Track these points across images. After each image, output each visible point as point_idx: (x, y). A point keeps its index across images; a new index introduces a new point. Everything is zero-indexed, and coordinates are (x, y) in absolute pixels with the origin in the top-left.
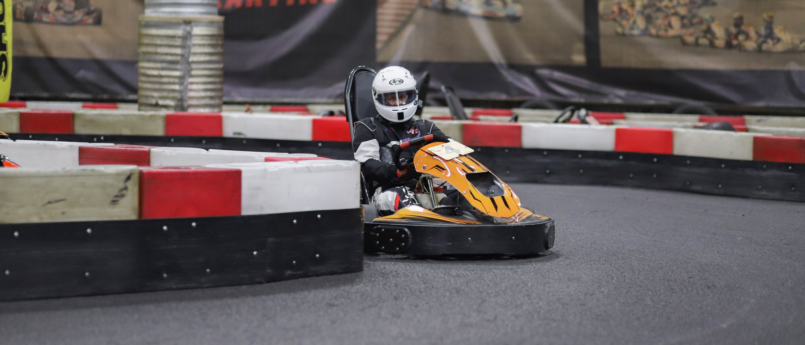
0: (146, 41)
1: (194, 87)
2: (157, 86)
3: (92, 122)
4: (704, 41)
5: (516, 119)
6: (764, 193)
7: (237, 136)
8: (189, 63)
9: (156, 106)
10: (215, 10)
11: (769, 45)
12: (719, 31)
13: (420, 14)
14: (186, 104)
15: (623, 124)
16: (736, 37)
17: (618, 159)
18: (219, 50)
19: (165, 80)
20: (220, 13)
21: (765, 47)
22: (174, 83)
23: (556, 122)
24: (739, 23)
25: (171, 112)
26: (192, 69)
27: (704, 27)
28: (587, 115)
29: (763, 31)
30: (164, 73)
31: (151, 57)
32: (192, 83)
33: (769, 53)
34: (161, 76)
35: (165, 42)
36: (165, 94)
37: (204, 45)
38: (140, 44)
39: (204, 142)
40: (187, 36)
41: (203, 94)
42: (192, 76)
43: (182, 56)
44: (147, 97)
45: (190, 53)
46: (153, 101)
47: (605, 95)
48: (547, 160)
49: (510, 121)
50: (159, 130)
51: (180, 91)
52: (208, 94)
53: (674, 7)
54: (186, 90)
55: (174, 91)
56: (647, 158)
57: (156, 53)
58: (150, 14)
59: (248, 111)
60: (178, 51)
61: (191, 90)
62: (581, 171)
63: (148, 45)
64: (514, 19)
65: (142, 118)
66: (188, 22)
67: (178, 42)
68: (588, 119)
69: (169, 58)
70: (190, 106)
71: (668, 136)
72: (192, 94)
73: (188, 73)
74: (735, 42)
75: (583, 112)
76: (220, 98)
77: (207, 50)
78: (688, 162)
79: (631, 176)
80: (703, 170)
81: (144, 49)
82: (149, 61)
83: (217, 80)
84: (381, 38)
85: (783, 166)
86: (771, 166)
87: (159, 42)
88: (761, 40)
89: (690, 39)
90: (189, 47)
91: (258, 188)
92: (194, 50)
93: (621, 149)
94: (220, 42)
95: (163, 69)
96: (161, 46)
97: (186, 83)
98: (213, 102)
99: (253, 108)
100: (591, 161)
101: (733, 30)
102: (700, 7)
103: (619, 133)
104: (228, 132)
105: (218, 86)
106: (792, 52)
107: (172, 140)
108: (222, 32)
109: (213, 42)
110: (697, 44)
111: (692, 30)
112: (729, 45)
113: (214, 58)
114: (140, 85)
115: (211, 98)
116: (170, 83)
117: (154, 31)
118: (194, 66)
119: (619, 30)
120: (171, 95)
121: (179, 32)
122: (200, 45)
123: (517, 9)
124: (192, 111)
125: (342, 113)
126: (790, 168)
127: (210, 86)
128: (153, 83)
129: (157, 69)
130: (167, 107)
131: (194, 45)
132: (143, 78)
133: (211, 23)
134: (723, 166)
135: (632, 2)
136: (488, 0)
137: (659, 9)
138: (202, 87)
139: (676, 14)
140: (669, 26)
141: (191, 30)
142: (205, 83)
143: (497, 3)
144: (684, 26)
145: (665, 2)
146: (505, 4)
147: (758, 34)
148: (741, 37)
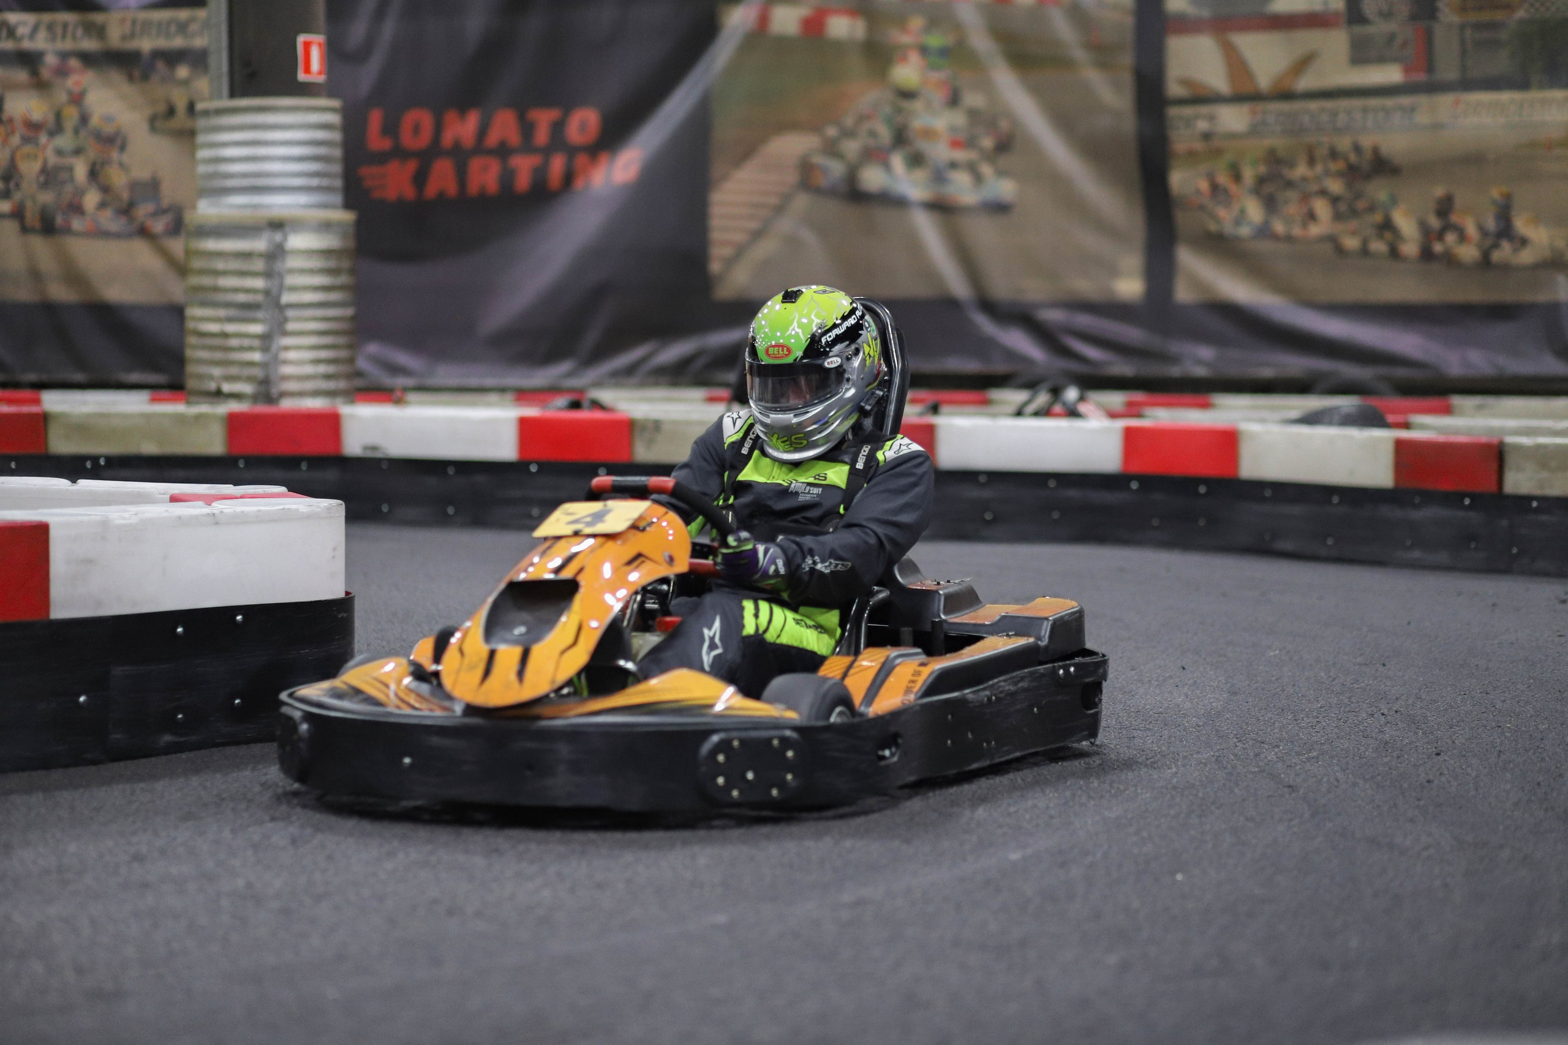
0: (197, 264)
1: (292, 355)
2: (218, 355)
3: (82, 427)
4: (1378, 246)
5: (935, 409)
6: (1416, 554)
7: (370, 454)
8: (281, 308)
9: (218, 395)
10: (338, 199)
12: (1407, 225)
14: (274, 391)
16: (1440, 236)
17: (1128, 488)
18: (343, 279)
19: (234, 342)
20: (348, 205)
21: (1496, 256)
22: (251, 349)
23: (1019, 413)
24: (1445, 207)
25: (243, 407)
26: (286, 320)
27: (1378, 218)
28: (1082, 399)
29: (1491, 224)
30: (230, 328)
31: (207, 296)
32: (287, 348)
33: (1506, 268)
34: (225, 335)
35: (234, 265)
36: (234, 371)
37: (311, 271)
38: (188, 271)
39: (304, 466)
40: (277, 253)
41: (309, 369)
42: (286, 333)
43: (267, 292)
44: (201, 377)
45: (281, 288)
46: (212, 386)
47: (1173, 360)
48: (987, 494)
49: (921, 414)
50: (214, 443)
51: (264, 365)
52: (322, 369)
53: (1318, 179)
54: (277, 361)
55: (251, 364)
56: (1185, 485)
57: (216, 289)
58: (206, 210)
59: (399, 401)
60: (259, 283)
61: (285, 362)
62: (1056, 515)
63: (201, 272)
64: (999, 208)
65: (180, 418)
66: (277, 225)
67: (259, 265)
68: (1082, 408)
69: (242, 298)
70: (283, 394)
71: (1229, 440)
72: (287, 370)
73: (279, 328)
75: (1071, 394)
76: (349, 377)
77: (319, 279)
78: (1268, 493)
79: (1155, 522)
80: (1296, 510)
81: (194, 281)
82: (204, 304)
83: (341, 340)
84: (721, 252)
85: (1452, 499)
86: (1429, 497)
87: (220, 265)
88: (1489, 242)
89: (1351, 242)
90: (281, 276)
91: (89, 561)
92: (290, 280)
93: (1136, 468)
94: (346, 264)
95: (230, 320)
96: (225, 273)
97: (274, 347)
98: (331, 385)
99: (411, 397)
100: (1073, 493)
102: (1368, 177)
103: (1133, 437)
104: (353, 444)
105: (343, 354)
106: (1552, 264)
107: (241, 464)
108: (351, 244)
109: (332, 264)
110: (1363, 252)
111: (1354, 224)
112: (1427, 255)
113: (334, 296)
114: (189, 353)
115: (328, 377)
116: (242, 349)
117: (211, 244)
118: (290, 313)
119: (1211, 226)
120: (246, 372)
121: (260, 244)
122: (302, 271)
123: (1005, 189)
124: (287, 405)
125: (596, 405)
126: (1467, 501)
127: (324, 354)
128: (212, 348)
129: (218, 320)
130: (237, 396)
131: (291, 271)
132: (192, 340)
133: (326, 226)
134: (1336, 499)
135: (1235, 173)
136: (942, 174)
137: (1288, 184)
138: (307, 354)
139: (1323, 193)
140: (1310, 216)
141: (285, 240)
142: (314, 347)
143: (961, 179)
144: (1338, 216)
145: (1300, 171)
146: (978, 179)
147: (1482, 229)
148: (1450, 238)
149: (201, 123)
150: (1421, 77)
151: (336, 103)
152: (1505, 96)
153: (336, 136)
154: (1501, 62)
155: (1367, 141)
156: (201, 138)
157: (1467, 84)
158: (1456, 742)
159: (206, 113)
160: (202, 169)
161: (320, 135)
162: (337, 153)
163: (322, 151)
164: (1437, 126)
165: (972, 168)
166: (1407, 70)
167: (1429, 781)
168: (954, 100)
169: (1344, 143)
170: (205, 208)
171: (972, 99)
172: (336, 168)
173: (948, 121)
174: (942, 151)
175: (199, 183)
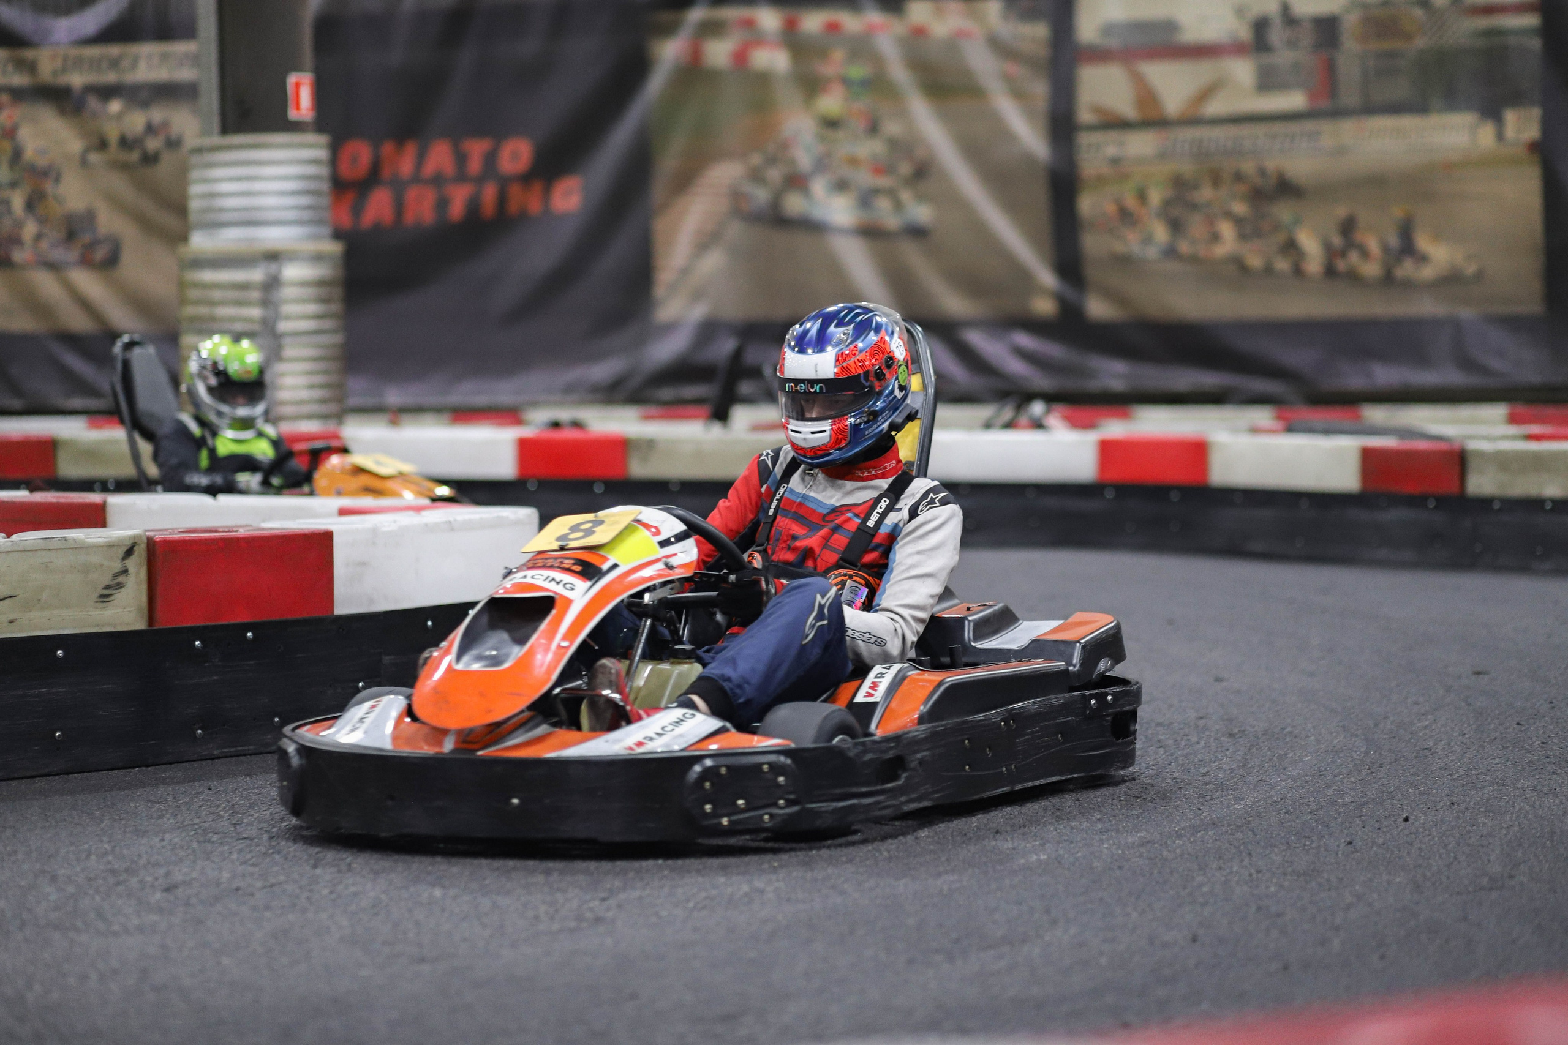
0: (193, 294)
3: (90, 453)
4: (1282, 265)
8: (277, 336)
10: (326, 230)
11: (1406, 269)
12: (1310, 244)
13: (735, 230)
15: (1115, 429)
16: (1343, 254)
17: (1104, 497)
18: (336, 307)
20: (338, 235)
21: (1398, 272)
23: (988, 425)
24: (1348, 227)
26: (282, 347)
27: (1281, 238)
28: (1048, 411)
29: (1394, 241)
31: (204, 326)
32: (283, 375)
33: (1409, 283)
35: (230, 295)
37: (302, 301)
38: (183, 301)
40: (272, 284)
41: (304, 394)
42: (281, 359)
43: (264, 321)
45: (277, 317)
47: (1092, 374)
48: (969, 504)
52: (317, 394)
53: (1223, 201)
56: (1157, 492)
57: (213, 319)
59: (394, 423)
60: (255, 312)
61: (281, 387)
62: (1034, 522)
63: (198, 302)
64: (917, 232)
66: (273, 256)
67: (256, 295)
68: (1049, 420)
69: (239, 326)
70: (280, 418)
71: (1198, 450)
72: (283, 395)
74: (1341, 265)
75: (1037, 408)
76: (340, 400)
77: (312, 308)
78: (1237, 499)
79: (1130, 528)
80: (1266, 513)
81: (190, 311)
83: (333, 366)
85: (1416, 501)
86: (1396, 500)
87: (217, 295)
88: (1391, 259)
89: (1255, 262)
90: (277, 305)
92: (288, 309)
93: (1111, 478)
94: (338, 292)
96: (223, 303)
98: (325, 409)
99: (405, 418)
100: (1053, 503)
101: (1337, 241)
102: (1272, 199)
103: (1107, 448)
105: (334, 379)
106: (1451, 280)
108: (340, 274)
109: (323, 291)
110: (1268, 271)
111: (1258, 244)
112: (1330, 272)
113: (328, 324)
115: (322, 401)
117: (208, 276)
119: (1119, 248)
121: (257, 275)
122: (296, 301)
123: (922, 213)
125: (577, 425)
126: (1432, 504)
127: (319, 379)
131: (287, 302)
133: (318, 258)
134: (1304, 504)
135: (1142, 196)
136: (866, 199)
137: (1194, 207)
138: (302, 380)
139: (1228, 215)
140: (1215, 237)
141: (280, 271)
142: (310, 373)
143: (883, 204)
144: (1243, 237)
145: (1206, 193)
146: (898, 205)
147: (1386, 249)
148: (1354, 257)
149: (195, 159)
150: (1324, 104)
151: (323, 139)
152: (1408, 122)
153: (324, 171)
154: (1401, 89)
155: (1272, 164)
156: (195, 174)
157: (1370, 109)
158: (1541, 711)
159: (199, 150)
160: (194, 205)
161: (311, 170)
162: (325, 186)
163: (313, 185)
164: (1341, 151)
165: (891, 193)
166: (1312, 96)
167: (1543, 743)
168: (873, 128)
169: (1248, 167)
170: (200, 242)
171: (892, 128)
172: (325, 201)
173: (869, 149)
174: (865, 178)
175: (193, 217)
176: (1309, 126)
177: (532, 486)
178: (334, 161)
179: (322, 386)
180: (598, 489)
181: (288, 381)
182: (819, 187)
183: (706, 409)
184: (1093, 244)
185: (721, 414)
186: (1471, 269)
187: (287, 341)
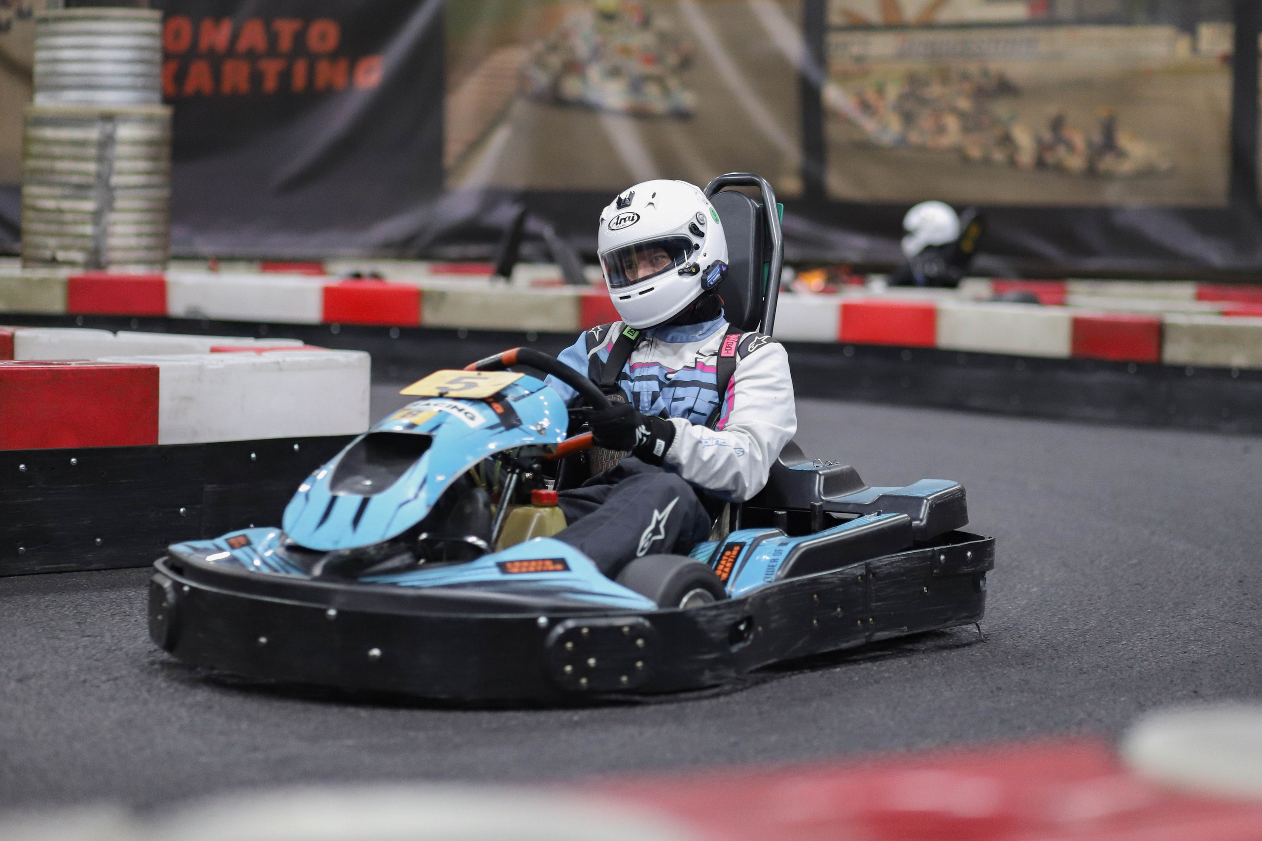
0: (36, 149)
2: (53, 228)
4: (999, 156)
7: (192, 316)
8: (110, 189)
9: (53, 262)
10: (156, 96)
11: (1108, 163)
12: (1024, 138)
13: (520, 109)
14: (103, 259)
16: (1052, 148)
17: (843, 355)
18: (164, 165)
19: (68, 217)
20: (167, 100)
21: (1100, 166)
22: (83, 223)
24: (1057, 124)
25: (78, 273)
26: (114, 199)
27: (998, 132)
29: (1097, 137)
30: (66, 205)
31: (45, 177)
32: (115, 223)
34: (60, 211)
35: (69, 150)
36: (67, 241)
37: (135, 158)
38: (26, 155)
39: (134, 324)
40: (108, 141)
41: (133, 242)
42: (112, 209)
43: (99, 175)
44: (37, 247)
45: (111, 172)
46: (48, 254)
47: (832, 246)
50: (56, 304)
51: (95, 238)
52: (144, 241)
53: (949, 98)
54: (106, 234)
55: (83, 236)
56: (891, 352)
57: (52, 171)
59: (213, 270)
60: (92, 167)
61: (112, 235)
63: (39, 156)
64: (682, 116)
65: (28, 282)
66: (108, 118)
67: (92, 151)
69: (75, 179)
70: (110, 263)
71: (927, 317)
72: (114, 242)
73: (107, 205)
74: (1050, 158)
76: (165, 248)
77: (142, 165)
78: (962, 360)
79: (866, 382)
80: (986, 374)
81: (32, 163)
82: (41, 183)
83: (159, 217)
84: (454, 147)
86: (1102, 365)
87: (57, 150)
88: (1094, 153)
89: (975, 152)
90: (111, 161)
92: (120, 165)
93: (852, 337)
94: (165, 151)
95: (65, 197)
96: (61, 158)
97: (104, 222)
98: (151, 255)
99: (223, 265)
100: (795, 358)
101: (1047, 136)
102: (993, 97)
103: (848, 311)
104: (177, 307)
105: (161, 228)
106: (1147, 174)
107: (79, 319)
108: (168, 135)
109: (153, 151)
110: (987, 161)
111: (978, 136)
112: (1040, 164)
113: (156, 179)
114: (27, 226)
115: (148, 248)
116: (75, 223)
117: (49, 133)
119: (858, 136)
120: (80, 242)
121: (93, 134)
122: (128, 158)
123: (687, 99)
124: (114, 271)
125: (376, 276)
126: (1132, 369)
127: (146, 229)
128: (48, 222)
129: (55, 197)
130: (71, 264)
131: (119, 158)
132: (30, 214)
133: (148, 120)
134: (1019, 366)
135: (880, 91)
136: (636, 85)
137: (923, 102)
138: (131, 229)
139: (954, 110)
140: (941, 130)
141: (114, 131)
142: (138, 223)
143: (652, 92)
144: (966, 130)
145: (935, 90)
146: (666, 91)
147: (1090, 145)
148: (1061, 151)
149: (42, 28)
150: (1043, 13)
151: (157, 14)
153: (156, 43)
155: (994, 67)
156: (41, 42)
157: (1082, 20)
159: (45, 20)
160: (39, 69)
161: (145, 41)
162: (158, 57)
163: (147, 55)
164: (1056, 56)
165: (659, 80)
166: (1033, 8)
168: (645, 23)
169: (973, 68)
170: (43, 102)
171: (662, 22)
172: (157, 70)
173: (641, 40)
174: (637, 67)
175: (37, 80)
176: (1027, 33)
177: (335, 330)
178: (164, 34)
179: (149, 235)
180: (394, 334)
181: (119, 229)
182: (594, 73)
183: (493, 266)
184: (834, 132)
185: (505, 271)
186: (1164, 164)
187: (118, 193)
